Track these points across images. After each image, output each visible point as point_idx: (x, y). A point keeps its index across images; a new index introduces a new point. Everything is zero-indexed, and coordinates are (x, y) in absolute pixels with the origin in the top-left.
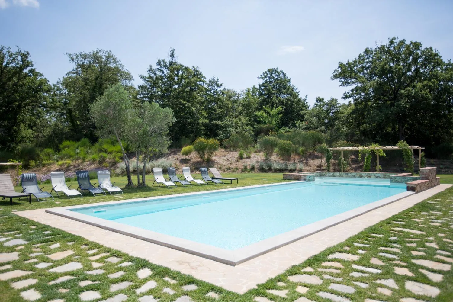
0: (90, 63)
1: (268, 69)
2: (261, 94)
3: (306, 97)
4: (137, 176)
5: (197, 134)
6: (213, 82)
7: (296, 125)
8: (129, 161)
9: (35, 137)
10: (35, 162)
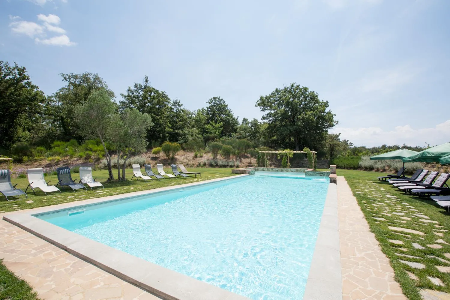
0: (81, 83)
1: (213, 97)
2: (208, 114)
3: (238, 117)
4: (118, 170)
5: (164, 139)
6: (176, 103)
7: (232, 135)
8: (111, 158)
9: (31, 138)
10: (28, 158)
